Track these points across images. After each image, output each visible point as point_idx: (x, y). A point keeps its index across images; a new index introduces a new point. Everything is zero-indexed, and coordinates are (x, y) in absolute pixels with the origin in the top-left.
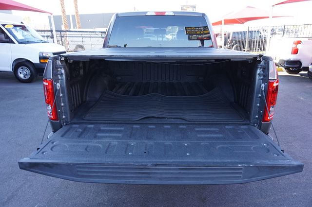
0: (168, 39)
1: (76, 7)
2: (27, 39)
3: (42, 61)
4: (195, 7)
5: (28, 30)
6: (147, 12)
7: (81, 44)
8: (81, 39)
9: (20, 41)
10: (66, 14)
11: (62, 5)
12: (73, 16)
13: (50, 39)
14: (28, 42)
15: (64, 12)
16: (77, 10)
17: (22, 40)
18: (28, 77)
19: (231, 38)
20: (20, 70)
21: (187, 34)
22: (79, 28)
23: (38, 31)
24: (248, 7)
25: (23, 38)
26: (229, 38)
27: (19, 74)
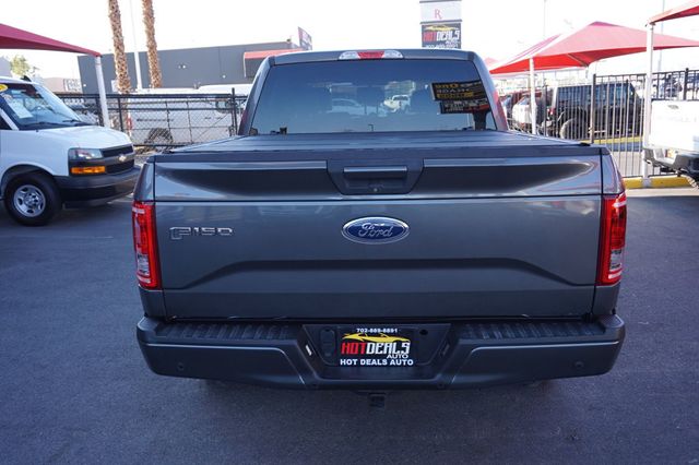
0: (390, 109)
1: (151, 33)
2: (41, 116)
3: (74, 170)
4: (459, 26)
5: (40, 97)
6: (341, 53)
7: (164, 125)
8: (163, 114)
9: (23, 123)
10: (126, 51)
11: (115, 29)
12: (143, 55)
13: (92, 117)
14: (42, 126)
15: (119, 45)
16: (154, 41)
17: (27, 119)
18: (38, 211)
19: (553, 105)
20: (19, 194)
21: (437, 99)
22: (158, 86)
23: (62, 96)
24: (597, 24)
25: (29, 115)
26: (549, 103)
27: (17, 203)
